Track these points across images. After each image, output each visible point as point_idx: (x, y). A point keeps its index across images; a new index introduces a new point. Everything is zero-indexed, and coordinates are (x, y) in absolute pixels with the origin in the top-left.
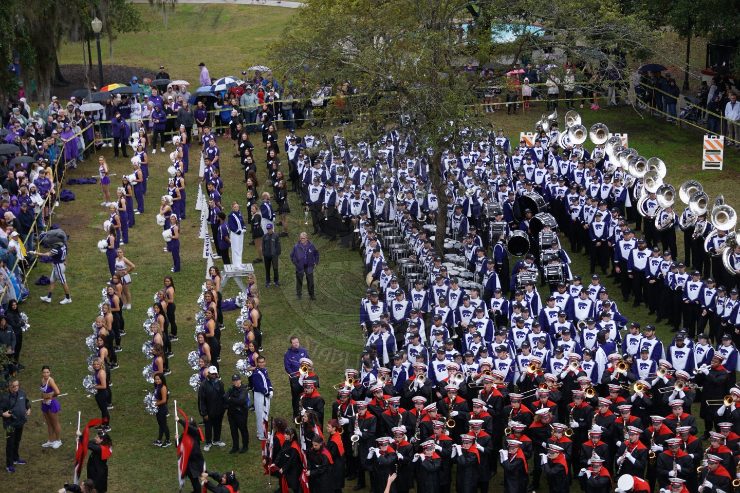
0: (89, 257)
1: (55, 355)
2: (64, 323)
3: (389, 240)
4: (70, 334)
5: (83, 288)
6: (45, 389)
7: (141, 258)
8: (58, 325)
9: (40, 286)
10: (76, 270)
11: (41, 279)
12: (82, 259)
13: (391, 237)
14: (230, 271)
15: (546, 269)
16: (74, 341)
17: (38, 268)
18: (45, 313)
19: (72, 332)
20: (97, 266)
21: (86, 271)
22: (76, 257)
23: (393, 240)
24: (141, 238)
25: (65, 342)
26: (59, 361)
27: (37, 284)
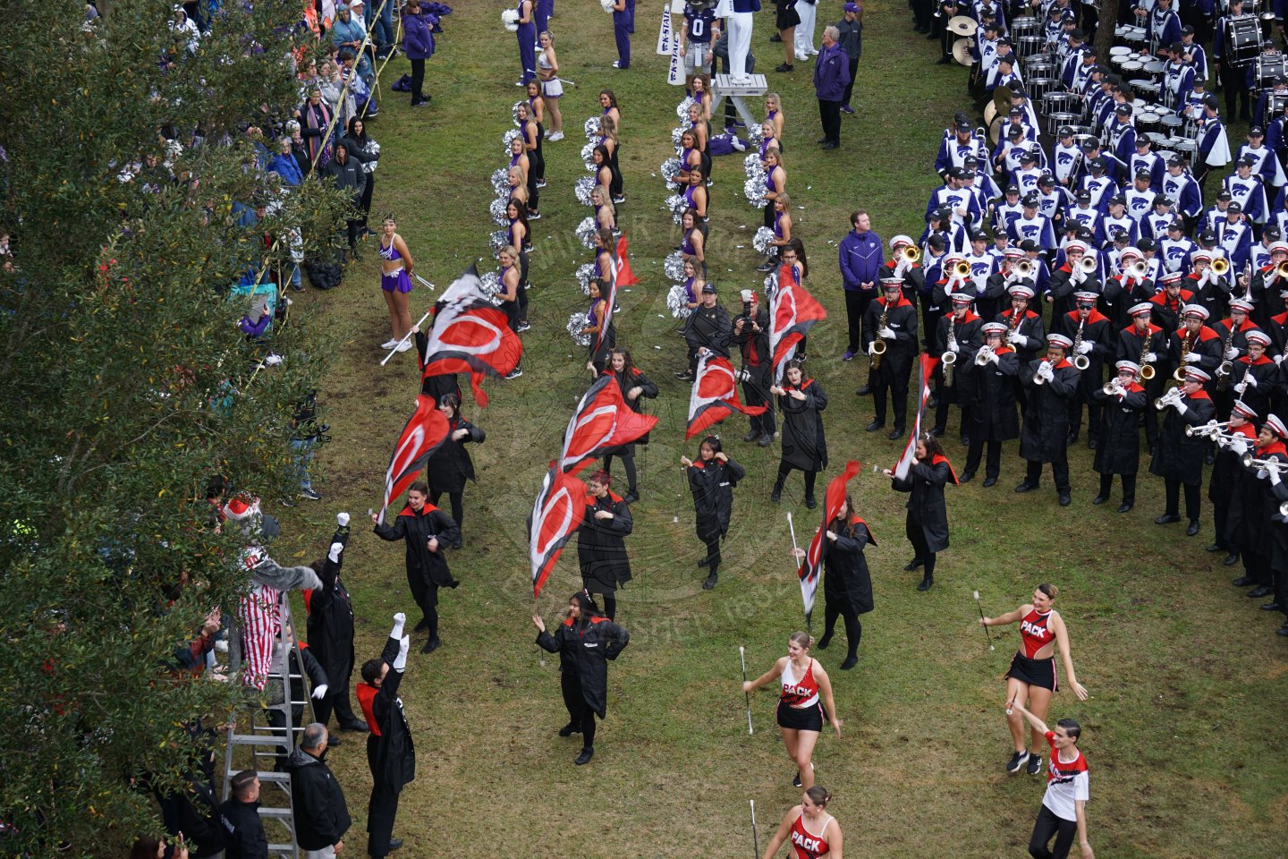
0: (485, 47)
1: (421, 213)
2: (439, 159)
3: (1028, 43)
4: (447, 179)
5: (471, 101)
6: (389, 254)
7: (572, 53)
8: (428, 163)
9: (400, 93)
10: (461, 68)
11: (402, 80)
12: (473, 50)
13: (1031, 39)
14: (726, 85)
15: (1271, 98)
16: (454, 191)
17: (397, 61)
18: (407, 141)
19: (451, 175)
20: (496, 64)
21: (478, 71)
22: (461, 45)
23: (1034, 43)
24: (574, 20)
25: (438, 192)
26: (428, 223)
27: (395, 89)
